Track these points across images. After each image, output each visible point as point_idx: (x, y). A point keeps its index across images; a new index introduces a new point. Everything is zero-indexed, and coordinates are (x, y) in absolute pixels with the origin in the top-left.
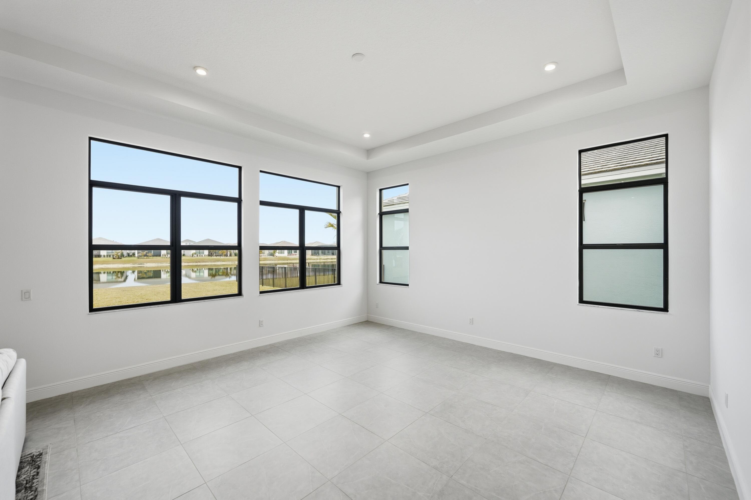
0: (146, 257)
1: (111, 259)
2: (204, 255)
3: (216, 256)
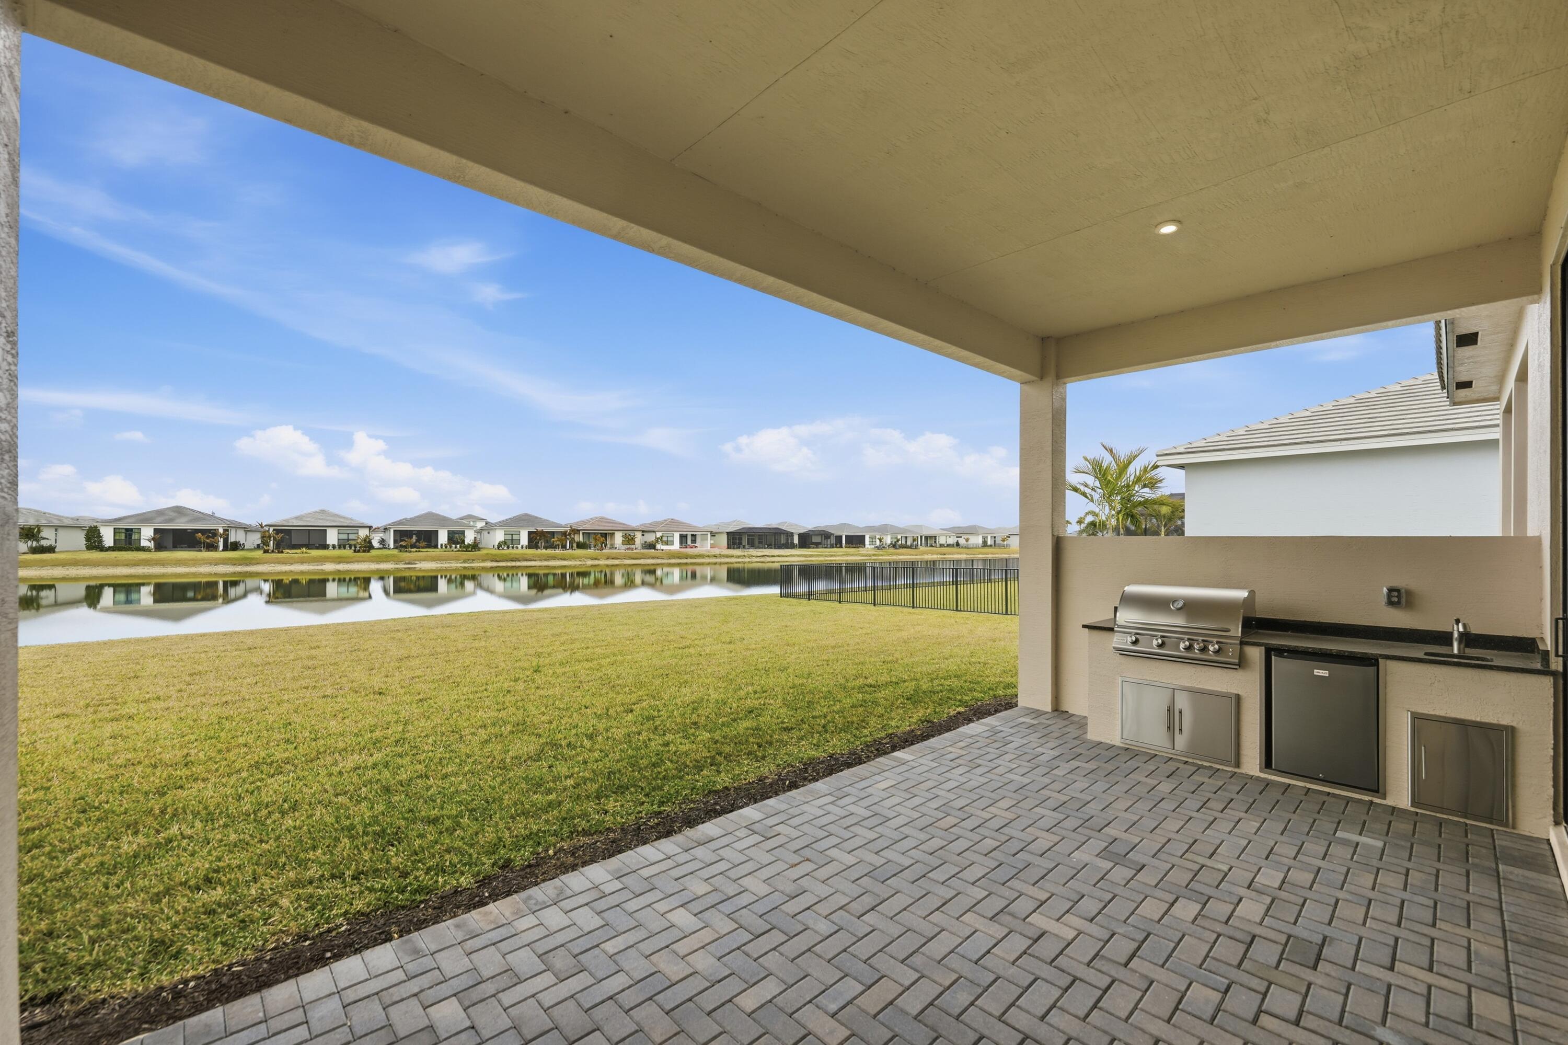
0: (414, 550)
1: (348, 552)
2: (520, 547)
3: (546, 548)
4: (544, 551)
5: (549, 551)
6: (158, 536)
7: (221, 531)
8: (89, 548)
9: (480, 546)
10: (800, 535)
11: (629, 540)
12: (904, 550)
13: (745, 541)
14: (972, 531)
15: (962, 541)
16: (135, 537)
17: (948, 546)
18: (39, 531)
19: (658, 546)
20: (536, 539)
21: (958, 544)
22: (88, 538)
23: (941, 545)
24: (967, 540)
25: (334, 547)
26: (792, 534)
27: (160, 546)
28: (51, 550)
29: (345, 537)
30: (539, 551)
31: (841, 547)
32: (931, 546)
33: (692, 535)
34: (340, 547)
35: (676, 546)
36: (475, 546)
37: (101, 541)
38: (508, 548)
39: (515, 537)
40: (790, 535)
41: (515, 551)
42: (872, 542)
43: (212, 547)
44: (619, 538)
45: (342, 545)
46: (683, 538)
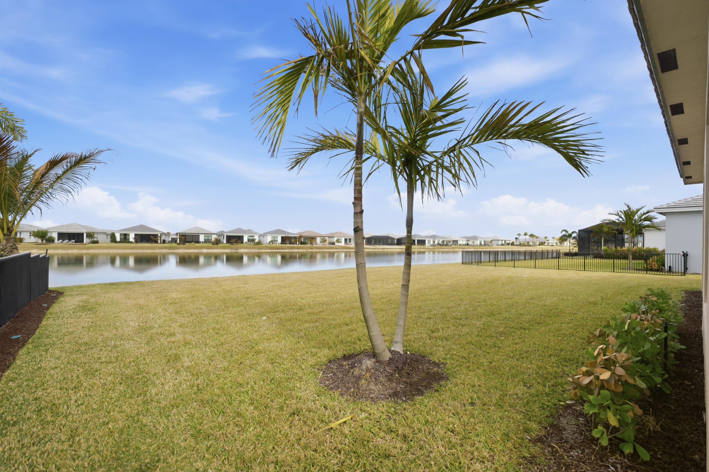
0: (236, 244)
1: (210, 245)
2: (278, 243)
4: (289, 245)
5: (291, 245)
6: (136, 237)
7: (159, 235)
8: (111, 242)
9: (262, 242)
10: (397, 239)
11: (324, 241)
12: (443, 247)
13: (373, 242)
14: (475, 238)
15: (470, 243)
16: (127, 237)
17: (463, 245)
18: (94, 235)
19: (336, 244)
20: (284, 240)
21: (468, 244)
22: (111, 238)
23: (460, 245)
24: (473, 242)
25: (203, 242)
26: (394, 239)
27: (136, 241)
28: (97, 242)
29: (207, 238)
30: (287, 245)
31: (415, 245)
32: (455, 245)
33: (350, 239)
34: (205, 243)
35: (343, 244)
36: (259, 243)
37: (116, 239)
38: (273, 243)
39: (276, 239)
40: (393, 239)
41: (276, 245)
42: (429, 243)
43: (156, 242)
44: (318, 240)
45: (206, 241)
46: (346, 240)
